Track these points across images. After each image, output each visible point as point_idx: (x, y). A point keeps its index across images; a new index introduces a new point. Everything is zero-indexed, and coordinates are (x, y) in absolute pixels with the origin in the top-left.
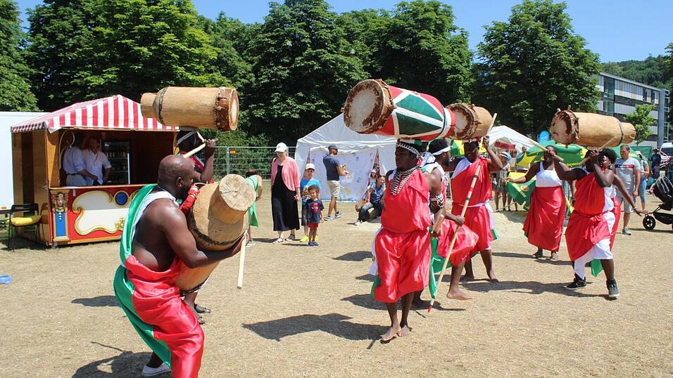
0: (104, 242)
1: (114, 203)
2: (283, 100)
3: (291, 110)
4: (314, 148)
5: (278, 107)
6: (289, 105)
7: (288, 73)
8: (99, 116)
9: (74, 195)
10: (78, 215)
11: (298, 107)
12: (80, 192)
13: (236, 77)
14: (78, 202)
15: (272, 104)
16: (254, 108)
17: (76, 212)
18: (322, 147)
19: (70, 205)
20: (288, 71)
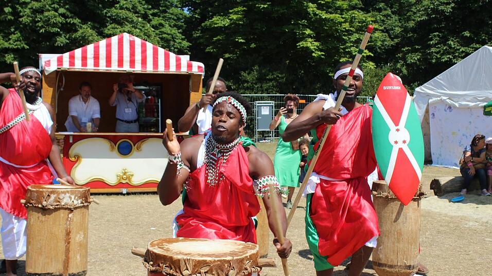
0: (103, 194)
1: (116, 152)
2: (444, 41)
3: (453, 53)
4: (434, 99)
5: (438, 50)
6: (450, 47)
7: (452, 8)
8: (101, 56)
9: (71, 141)
10: (74, 163)
11: (463, 49)
12: (77, 139)
13: (410, 16)
14: (76, 149)
15: (430, 46)
16: (408, 52)
17: (73, 159)
18: (444, 98)
19: (66, 152)
20: (453, 5)
